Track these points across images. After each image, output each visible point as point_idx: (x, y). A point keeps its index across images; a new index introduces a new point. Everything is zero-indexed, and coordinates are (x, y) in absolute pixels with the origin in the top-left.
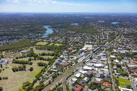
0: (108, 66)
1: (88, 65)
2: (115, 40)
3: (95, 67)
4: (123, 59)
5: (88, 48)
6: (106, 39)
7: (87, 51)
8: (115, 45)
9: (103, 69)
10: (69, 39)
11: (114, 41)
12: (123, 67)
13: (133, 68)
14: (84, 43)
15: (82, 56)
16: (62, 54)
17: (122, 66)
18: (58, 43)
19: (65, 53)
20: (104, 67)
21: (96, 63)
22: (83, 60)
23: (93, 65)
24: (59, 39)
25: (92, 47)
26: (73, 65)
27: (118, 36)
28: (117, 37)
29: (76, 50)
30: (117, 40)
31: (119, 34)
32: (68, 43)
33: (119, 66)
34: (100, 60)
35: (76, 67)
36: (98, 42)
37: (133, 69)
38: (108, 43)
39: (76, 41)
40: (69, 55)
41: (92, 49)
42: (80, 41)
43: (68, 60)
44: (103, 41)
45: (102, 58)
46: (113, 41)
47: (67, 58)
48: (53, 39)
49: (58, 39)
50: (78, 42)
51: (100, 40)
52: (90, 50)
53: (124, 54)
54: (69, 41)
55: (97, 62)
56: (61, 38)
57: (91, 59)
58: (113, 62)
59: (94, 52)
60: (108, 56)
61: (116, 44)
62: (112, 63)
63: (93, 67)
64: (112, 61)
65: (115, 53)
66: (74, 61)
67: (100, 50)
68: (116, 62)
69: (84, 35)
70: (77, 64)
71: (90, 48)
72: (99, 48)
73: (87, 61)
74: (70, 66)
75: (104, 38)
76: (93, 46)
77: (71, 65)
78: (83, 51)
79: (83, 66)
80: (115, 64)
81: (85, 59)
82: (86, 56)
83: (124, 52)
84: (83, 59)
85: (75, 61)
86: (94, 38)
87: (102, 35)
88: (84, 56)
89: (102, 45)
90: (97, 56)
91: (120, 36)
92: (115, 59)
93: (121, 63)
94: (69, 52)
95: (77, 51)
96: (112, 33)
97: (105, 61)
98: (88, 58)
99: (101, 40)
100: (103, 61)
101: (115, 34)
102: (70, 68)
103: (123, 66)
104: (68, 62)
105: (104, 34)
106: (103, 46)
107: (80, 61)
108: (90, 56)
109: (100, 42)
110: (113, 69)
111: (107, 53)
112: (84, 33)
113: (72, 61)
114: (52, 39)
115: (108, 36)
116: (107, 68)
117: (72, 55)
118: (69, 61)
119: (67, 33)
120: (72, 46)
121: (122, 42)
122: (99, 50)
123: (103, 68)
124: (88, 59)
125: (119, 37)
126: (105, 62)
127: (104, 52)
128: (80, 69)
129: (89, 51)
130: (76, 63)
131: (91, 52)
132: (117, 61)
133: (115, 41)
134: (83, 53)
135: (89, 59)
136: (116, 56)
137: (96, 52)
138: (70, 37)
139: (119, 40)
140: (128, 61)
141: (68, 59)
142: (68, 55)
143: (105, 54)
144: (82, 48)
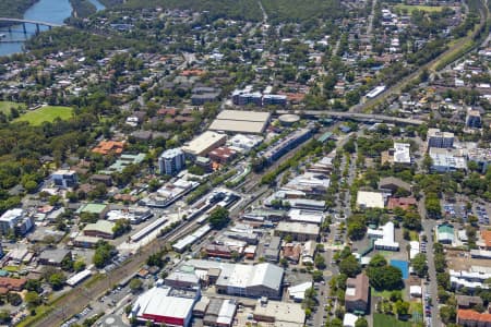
0: (318, 279)
1: (172, 277)
2: (433, 66)
3: (223, 291)
4: (434, 214)
5: (231, 134)
6: (378, 64)
7: (219, 160)
8: (421, 103)
9: (271, 309)
10: (142, 67)
11: (425, 78)
12: (415, 289)
13: (478, 291)
14: (226, 94)
15: (169, 204)
16: (32, 191)
17: (406, 279)
18: (52, 103)
19: (58, 183)
20: (284, 287)
21: (237, 258)
22: (163, 233)
23: (212, 280)
24: (71, 70)
25: (259, 128)
26: (74, 279)
27: (463, 35)
28: (455, 47)
29: (140, 157)
30: (448, 70)
31: (470, 26)
32: (116, 102)
33: (387, 280)
34: (277, 234)
35: (89, 296)
36: (321, 85)
37: (478, 300)
38: (380, 89)
39: (177, 80)
40: (83, 196)
41: (256, 140)
42: (203, 80)
43: (51, 244)
44: (351, 80)
45: (294, 214)
46: (416, 77)
47: (52, 222)
48: (32, 71)
49: (61, 71)
50: (182, 94)
51: (336, 67)
52: (236, 156)
53: (457, 175)
54: (137, 80)
55: (251, 249)
56: (85, 63)
57: (220, 222)
58: (356, 244)
59: (258, 168)
60: (342, 198)
61: (430, 100)
62: (347, 254)
63: (212, 290)
64: (357, 235)
65: (399, 169)
66: (90, 246)
67: (306, 151)
68: (378, 242)
69: (252, 32)
70: (103, 271)
71: (244, 140)
72: (304, 131)
73: (180, 245)
74: (47, 289)
75: (365, 58)
76: (275, 115)
77: (58, 287)
78: (188, 161)
79: (139, 290)
80: (365, 261)
81: (174, 226)
82: (191, 202)
83: (461, 164)
84: (168, 224)
85: (96, 246)
86: (301, 56)
87: (363, 31)
88: (181, 204)
89: (338, 107)
90: (270, 200)
91: (478, 37)
92: (378, 223)
93: (409, 248)
94: (93, 170)
95: (150, 162)
96: (435, 17)
97: (307, 237)
98: (201, 219)
99: (346, 70)
100: (295, 237)
101: (444, 27)
102: (41, 310)
103: (421, 272)
104: (44, 262)
105: (376, 24)
106: (340, 114)
107: (135, 247)
108: (222, 204)
109: (330, 87)
110: (342, 302)
111: (346, 175)
112: (254, 21)
113: (81, 245)
114: (23, 76)
115: (395, 41)
116: (301, 296)
117: (100, 197)
118: (61, 246)
119: (143, 27)
120: (132, 121)
121: (476, 80)
122: (300, 147)
123: (278, 295)
124: (202, 224)
125: (467, 42)
126: (308, 245)
127: (326, 161)
128: (109, 311)
129: (229, 160)
130: (99, 265)
131: (245, 168)
132: (387, 235)
133: (432, 77)
134: (184, 181)
135: (206, 228)
136: (395, 192)
137: (272, 170)
138: (153, 51)
139: (459, 67)
140: (463, 234)
141: (62, 228)
142: (73, 200)
143: (326, 183)
144: (199, 133)
